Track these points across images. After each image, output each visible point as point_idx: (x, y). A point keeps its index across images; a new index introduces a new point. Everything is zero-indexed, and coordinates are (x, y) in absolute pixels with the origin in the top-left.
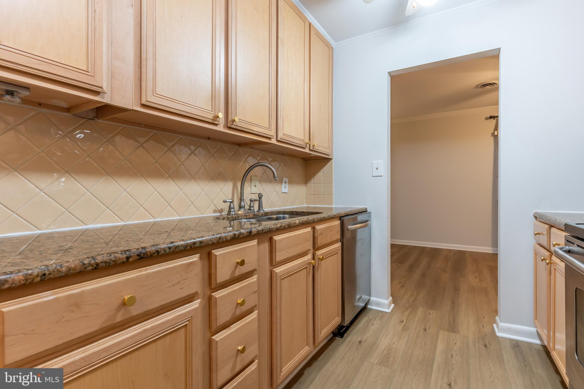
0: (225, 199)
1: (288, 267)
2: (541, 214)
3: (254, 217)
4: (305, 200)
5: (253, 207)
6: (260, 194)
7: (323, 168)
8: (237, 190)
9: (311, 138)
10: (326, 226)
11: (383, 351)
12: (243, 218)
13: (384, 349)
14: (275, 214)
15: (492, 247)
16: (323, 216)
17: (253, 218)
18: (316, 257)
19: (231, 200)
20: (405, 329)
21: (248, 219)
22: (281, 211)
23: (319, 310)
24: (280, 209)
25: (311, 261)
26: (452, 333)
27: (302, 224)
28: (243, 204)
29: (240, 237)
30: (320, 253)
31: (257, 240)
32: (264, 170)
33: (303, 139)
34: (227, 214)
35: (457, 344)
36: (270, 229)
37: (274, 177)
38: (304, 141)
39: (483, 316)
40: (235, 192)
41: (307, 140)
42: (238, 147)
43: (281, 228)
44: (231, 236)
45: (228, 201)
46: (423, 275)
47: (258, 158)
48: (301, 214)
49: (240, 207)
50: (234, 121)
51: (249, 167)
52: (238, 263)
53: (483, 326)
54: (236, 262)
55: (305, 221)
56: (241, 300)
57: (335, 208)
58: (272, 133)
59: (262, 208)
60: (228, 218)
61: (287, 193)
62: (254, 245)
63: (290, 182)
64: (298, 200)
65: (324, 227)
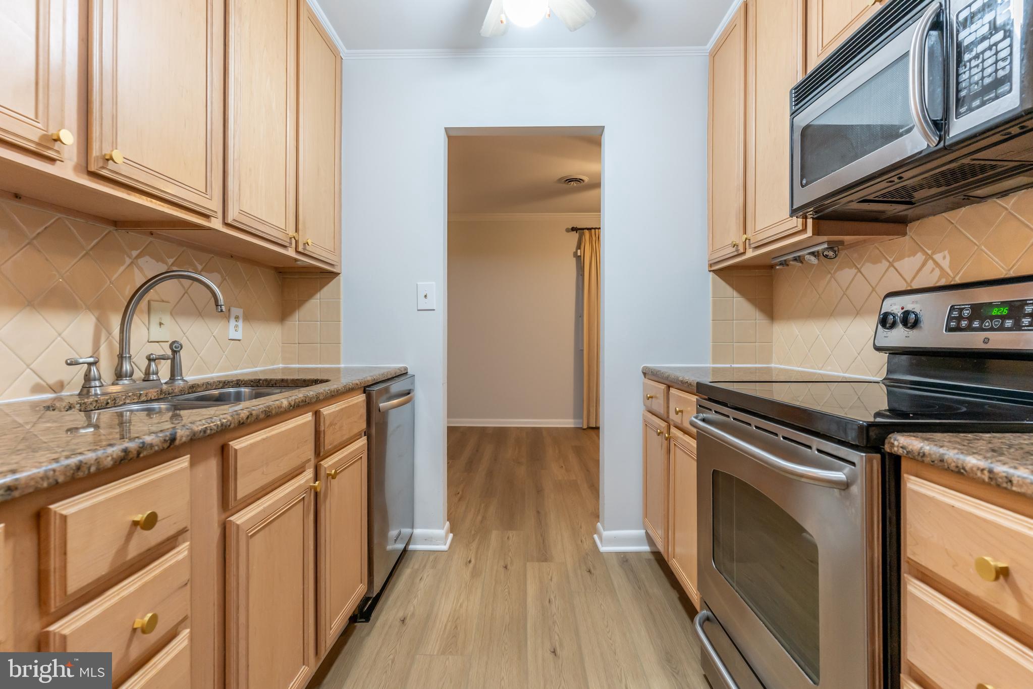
0: (74, 356)
1: (265, 505)
2: (654, 370)
3: (162, 397)
4: (280, 355)
5: (157, 374)
6: (174, 342)
7: (320, 290)
8: (110, 333)
9: (300, 226)
10: (340, 407)
11: (446, 625)
12: (128, 401)
13: (447, 621)
14: (214, 387)
15: (575, 418)
16: (335, 386)
17: (157, 400)
18: (322, 474)
19: (91, 360)
20: (475, 574)
21: (143, 402)
22: (230, 379)
23: (328, 581)
24: (227, 376)
25: (312, 484)
26: (544, 564)
27: (294, 407)
28: (127, 367)
29: (142, 455)
30: (330, 463)
31: (189, 456)
32: (183, 287)
33: (284, 229)
34: (80, 394)
35: (553, 579)
36: (222, 425)
37: (217, 305)
38: (284, 231)
39: (579, 526)
40: (103, 339)
41: (291, 232)
42: (112, 228)
43: (249, 421)
44: (115, 456)
45: (81, 361)
46: (490, 474)
47: (168, 260)
48: (278, 385)
49: (119, 375)
50: (108, 160)
51: (145, 280)
52: (135, 523)
53: (581, 541)
54: (131, 523)
55: (300, 400)
56: (147, 618)
57: (346, 369)
58: (214, 205)
59: (181, 375)
60: (85, 403)
61: (239, 340)
62: (182, 470)
63: (248, 317)
64: (264, 354)
65: (337, 409)
